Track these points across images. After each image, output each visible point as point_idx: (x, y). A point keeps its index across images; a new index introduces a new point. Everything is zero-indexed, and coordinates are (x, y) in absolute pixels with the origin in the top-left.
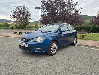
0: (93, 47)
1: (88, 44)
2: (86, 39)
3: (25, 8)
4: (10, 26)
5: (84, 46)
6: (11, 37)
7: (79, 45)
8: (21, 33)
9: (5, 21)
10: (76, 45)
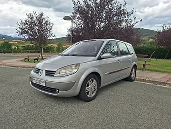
0: (164, 84)
1: (155, 79)
2: (149, 70)
3: (43, 17)
4: (13, 47)
5: (149, 81)
6: (21, 67)
7: (140, 80)
8: (37, 59)
9: (4, 38)
10: (135, 80)
